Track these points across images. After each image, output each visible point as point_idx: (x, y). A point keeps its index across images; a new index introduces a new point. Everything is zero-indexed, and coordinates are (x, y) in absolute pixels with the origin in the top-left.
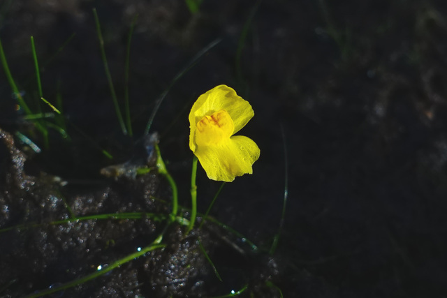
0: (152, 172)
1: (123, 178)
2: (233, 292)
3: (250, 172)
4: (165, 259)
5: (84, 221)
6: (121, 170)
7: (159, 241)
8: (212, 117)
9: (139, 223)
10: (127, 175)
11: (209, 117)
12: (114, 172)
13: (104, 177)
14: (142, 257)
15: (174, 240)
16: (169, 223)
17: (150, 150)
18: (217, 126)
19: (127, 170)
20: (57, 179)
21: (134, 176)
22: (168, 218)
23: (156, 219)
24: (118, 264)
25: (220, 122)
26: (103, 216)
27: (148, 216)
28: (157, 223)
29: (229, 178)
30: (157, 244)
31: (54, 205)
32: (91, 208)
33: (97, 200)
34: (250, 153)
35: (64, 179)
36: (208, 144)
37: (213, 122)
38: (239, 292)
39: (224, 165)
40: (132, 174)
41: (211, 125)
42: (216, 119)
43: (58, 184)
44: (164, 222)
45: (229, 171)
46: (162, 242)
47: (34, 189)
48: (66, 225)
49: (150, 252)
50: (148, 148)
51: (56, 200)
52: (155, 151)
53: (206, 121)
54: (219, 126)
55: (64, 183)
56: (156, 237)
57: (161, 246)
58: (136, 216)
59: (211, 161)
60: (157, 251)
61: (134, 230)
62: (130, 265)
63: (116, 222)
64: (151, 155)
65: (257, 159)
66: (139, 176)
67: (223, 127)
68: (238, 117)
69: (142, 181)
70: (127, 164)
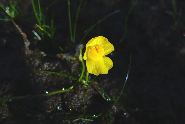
0: (76, 60)
1: (65, 59)
2: (94, 115)
3: (107, 73)
4: (72, 95)
5: (46, 73)
6: (64, 56)
7: (72, 88)
8: (96, 47)
9: (66, 79)
10: (67, 59)
11: (94, 48)
12: (62, 56)
13: (58, 57)
14: (64, 92)
15: (77, 89)
16: (78, 82)
17: (77, 51)
18: (97, 52)
19: (67, 57)
20: (42, 53)
21: (69, 60)
22: (78, 79)
23: (73, 79)
24: (54, 93)
25: (98, 51)
26: (54, 73)
27: (71, 77)
28: (73, 81)
29: (97, 74)
30: (70, 89)
31: (37, 64)
32: (51, 68)
33: (54, 65)
34: (109, 65)
35: (45, 53)
36: (92, 58)
37: (95, 50)
38: (97, 116)
39: (96, 68)
40: (68, 59)
41: (94, 51)
42: (97, 49)
43: (42, 55)
44: (76, 81)
45: (98, 71)
46: (73, 89)
47: (31, 56)
48: (39, 73)
49: (67, 91)
50: (77, 50)
51: (38, 62)
52: (79, 52)
53: (92, 49)
54: (98, 52)
55: (45, 55)
56: (71, 86)
57: (72, 90)
58: (66, 76)
59: (91, 65)
60: (70, 92)
61: (64, 81)
62: (59, 94)
63: (58, 76)
64: (77, 53)
65: (111, 68)
66: (71, 60)
67: (99, 53)
68: (107, 49)
69: (72, 62)
70: (67, 54)
